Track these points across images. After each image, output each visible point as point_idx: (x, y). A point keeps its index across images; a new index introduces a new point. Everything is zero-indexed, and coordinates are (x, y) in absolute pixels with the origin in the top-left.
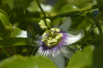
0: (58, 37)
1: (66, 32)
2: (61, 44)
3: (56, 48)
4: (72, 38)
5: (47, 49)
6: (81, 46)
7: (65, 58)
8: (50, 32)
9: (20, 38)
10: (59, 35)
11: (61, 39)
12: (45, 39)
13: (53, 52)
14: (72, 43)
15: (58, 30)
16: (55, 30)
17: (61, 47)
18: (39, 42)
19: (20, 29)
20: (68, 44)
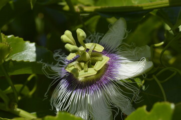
0: (99, 66)
1: (114, 52)
2: (106, 79)
3: (95, 87)
4: (127, 65)
5: (76, 89)
6: (143, 82)
7: (112, 109)
8: (84, 54)
9: (22, 62)
10: (101, 61)
11: (107, 66)
12: (73, 68)
13: (89, 93)
14: (127, 78)
15: (99, 48)
16: (94, 48)
17: (106, 84)
18: (61, 70)
19: (22, 39)
20: (118, 78)
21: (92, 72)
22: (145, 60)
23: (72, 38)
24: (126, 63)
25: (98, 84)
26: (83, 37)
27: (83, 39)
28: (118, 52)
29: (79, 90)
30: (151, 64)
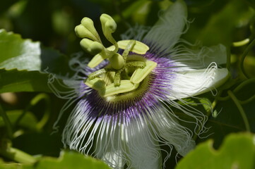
0: (139, 76)
1: (167, 55)
2: (151, 99)
3: (133, 112)
4: (187, 75)
5: (103, 115)
6: (214, 104)
8: (114, 57)
9: (15, 72)
10: (142, 68)
11: (152, 78)
12: (97, 79)
13: (122, 123)
14: (186, 96)
15: (141, 48)
16: (132, 48)
17: (151, 107)
18: (80, 85)
19: (18, 36)
20: (171, 97)
21: (127, 86)
22: (216, 67)
23: (94, 30)
24: (186, 72)
25: (138, 107)
26: (111, 27)
27: (112, 31)
28: (173, 55)
29: (106, 117)
30: (225, 73)
